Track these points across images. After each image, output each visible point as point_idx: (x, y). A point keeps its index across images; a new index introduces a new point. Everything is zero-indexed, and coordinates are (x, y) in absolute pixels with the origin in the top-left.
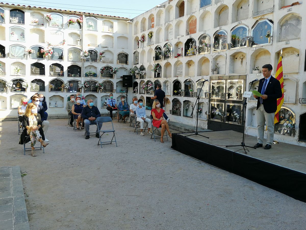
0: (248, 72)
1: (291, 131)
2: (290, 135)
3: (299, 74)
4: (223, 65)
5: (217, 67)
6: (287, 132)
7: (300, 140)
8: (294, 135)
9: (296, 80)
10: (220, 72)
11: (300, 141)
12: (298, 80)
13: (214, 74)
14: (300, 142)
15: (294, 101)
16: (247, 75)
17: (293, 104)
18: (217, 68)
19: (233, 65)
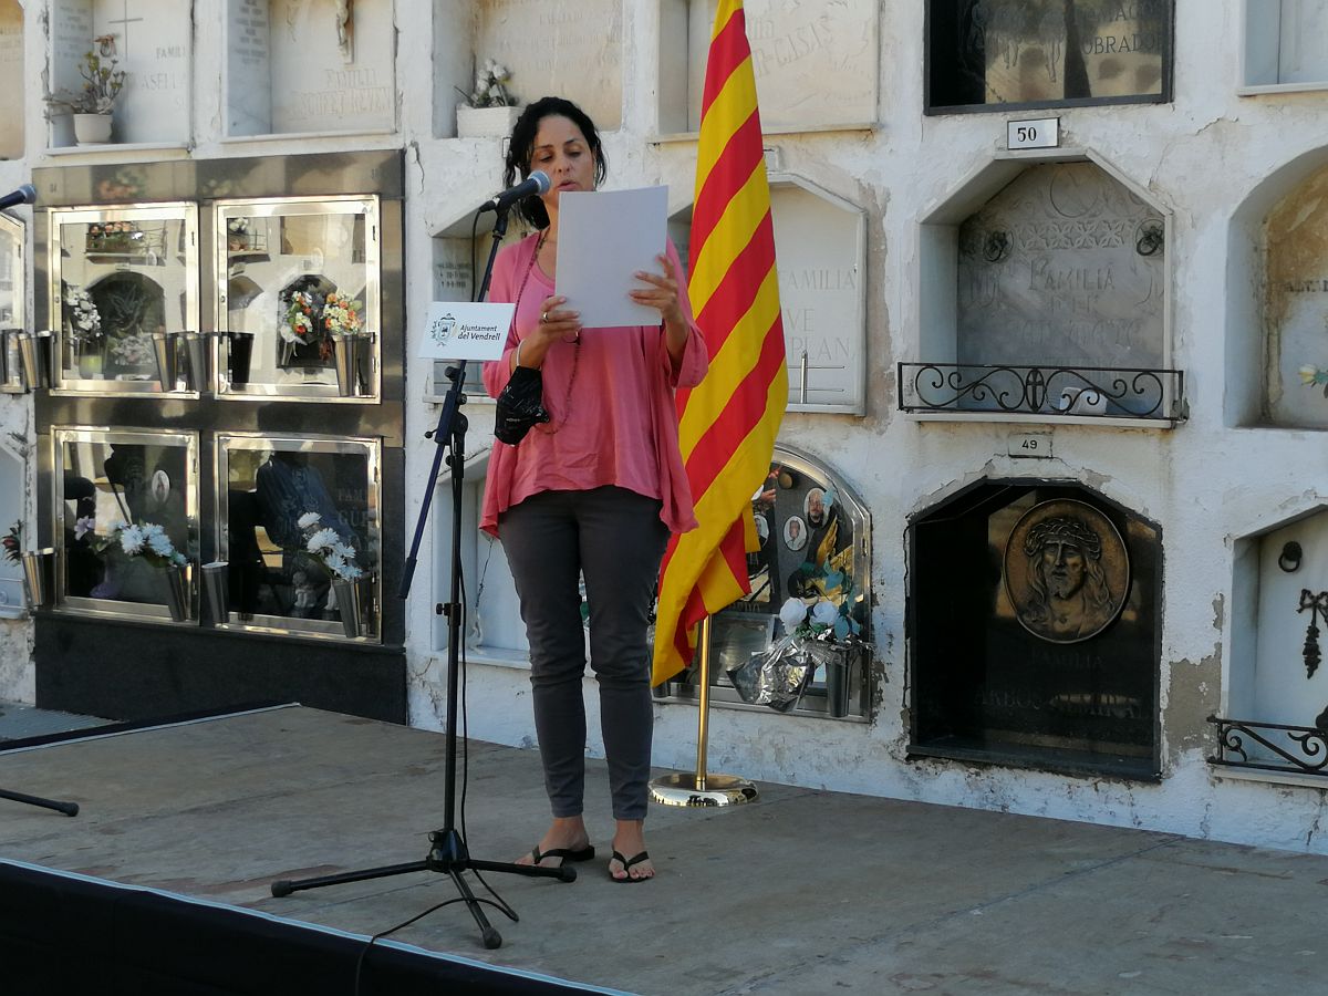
0: (417, 126)
1: (838, 667)
2: (839, 712)
3: (878, 138)
4: (161, 53)
5: (106, 74)
6: (806, 688)
7: (923, 750)
8: (870, 700)
9: (855, 195)
10: (136, 127)
11: (924, 758)
12: (879, 192)
13: (73, 141)
14: (920, 763)
15: (854, 392)
16: (411, 154)
17: (844, 422)
18: (103, 81)
19: (260, 54)
